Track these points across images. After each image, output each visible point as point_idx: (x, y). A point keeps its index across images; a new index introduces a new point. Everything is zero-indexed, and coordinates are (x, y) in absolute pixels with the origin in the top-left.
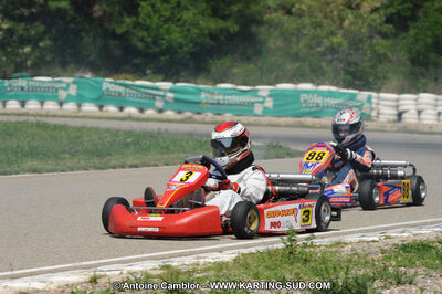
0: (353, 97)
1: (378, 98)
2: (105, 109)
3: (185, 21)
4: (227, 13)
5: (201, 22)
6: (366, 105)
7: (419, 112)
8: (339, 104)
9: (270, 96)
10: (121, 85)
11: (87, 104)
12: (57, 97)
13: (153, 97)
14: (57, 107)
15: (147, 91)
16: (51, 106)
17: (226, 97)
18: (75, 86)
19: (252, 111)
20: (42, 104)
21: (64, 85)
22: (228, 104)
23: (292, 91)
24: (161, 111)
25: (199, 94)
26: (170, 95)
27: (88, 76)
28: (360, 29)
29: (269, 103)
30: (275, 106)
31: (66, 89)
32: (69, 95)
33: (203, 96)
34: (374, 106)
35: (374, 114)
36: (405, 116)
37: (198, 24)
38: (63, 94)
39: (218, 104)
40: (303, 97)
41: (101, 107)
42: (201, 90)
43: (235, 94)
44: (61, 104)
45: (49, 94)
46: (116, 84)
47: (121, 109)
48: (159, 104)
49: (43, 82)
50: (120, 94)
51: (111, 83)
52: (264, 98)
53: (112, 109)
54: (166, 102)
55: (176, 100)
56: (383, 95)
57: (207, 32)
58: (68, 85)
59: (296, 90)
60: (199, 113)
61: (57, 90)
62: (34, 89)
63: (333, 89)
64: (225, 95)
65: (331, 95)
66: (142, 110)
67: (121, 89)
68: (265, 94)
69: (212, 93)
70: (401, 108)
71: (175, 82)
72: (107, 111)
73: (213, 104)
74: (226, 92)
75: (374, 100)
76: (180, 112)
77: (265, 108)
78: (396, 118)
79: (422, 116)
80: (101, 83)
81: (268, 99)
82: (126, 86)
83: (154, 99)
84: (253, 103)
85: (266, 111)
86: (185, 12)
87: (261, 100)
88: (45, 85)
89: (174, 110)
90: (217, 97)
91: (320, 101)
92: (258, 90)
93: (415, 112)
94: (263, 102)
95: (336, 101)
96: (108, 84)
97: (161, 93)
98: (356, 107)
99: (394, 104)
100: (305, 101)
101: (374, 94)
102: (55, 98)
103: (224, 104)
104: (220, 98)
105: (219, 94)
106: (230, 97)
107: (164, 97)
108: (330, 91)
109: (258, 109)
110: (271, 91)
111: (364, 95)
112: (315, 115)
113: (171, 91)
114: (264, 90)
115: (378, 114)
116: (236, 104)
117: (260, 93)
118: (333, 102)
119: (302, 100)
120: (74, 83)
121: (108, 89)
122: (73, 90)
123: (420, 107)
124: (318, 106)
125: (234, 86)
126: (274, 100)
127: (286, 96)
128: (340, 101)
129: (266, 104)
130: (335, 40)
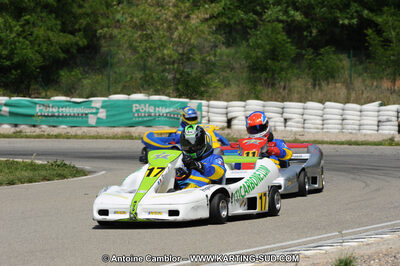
1: (208, 106)
3: (37, 36)
4: (77, 27)
5: (52, 38)
8: (170, 113)
9: (102, 107)
17: (61, 109)
19: (87, 122)
22: (63, 116)
23: (124, 101)
25: (35, 108)
26: (6, 109)
28: (190, 39)
29: (102, 114)
30: (107, 116)
33: (38, 110)
34: (204, 114)
35: (204, 121)
36: (234, 122)
37: (48, 40)
39: (53, 116)
40: (135, 107)
42: (36, 103)
43: (66, 107)
52: (97, 109)
54: (2, 116)
55: (11, 114)
56: (213, 103)
59: (128, 101)
60: (34, 126)
63: (164, 98)
64: (59, 107)
65: (163, 104)
68: (98, 105)
69: (48, 106)
70: (230, 115)
71: (10, 97)
73: (48, 116)
74: (60, 105)
75: (204, 108)
76: (16, 125)
77: (98, 118)
78: (226, 124)
81: (101, 110)
84: (86, 114)
85: (100, 122)
86: (36, 29)
87: (94, 111)
89: (10, 124)
90: (51, 110)
91: (151, 110)
92: (91, 101)
93: (243, 118)
94: (96, 113)
95: (167, 110)
99: (224, 111)
100: (138, 111)
101: (204, 102)
103: (58, 116)
104: (55, 110)
105: (53, 107)
106: (64, 109)
108: (160, 101)
109: (92, 120)
110: (104, 101)
111: (194, 103)
112: (147, 124)
113: (6, 105)
114: (97, 101)
115: (209, 121)
116: (74, 116)
117: (93, 105)
118: (164, 111)
119: (134, 109)
124: (150, 115)
125: (68, 99)
126: (107, 111)
127: (118, 106)
128: (172, 109)
129: (99, 115)
130: (165, 52)
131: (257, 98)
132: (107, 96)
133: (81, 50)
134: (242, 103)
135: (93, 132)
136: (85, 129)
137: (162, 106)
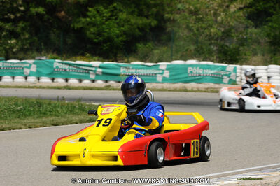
0: (224, 69)
1: (241, 69)
2: (55, 80)
3: (120, 19)
4: (150, 13)
5: (132, 20)
6: (233, 74)
7: (269, 78)
8: (214, 74)
9: (167, 69)
10: (66, 64)
11: (43, 77)
12: (23, 73)
13: (88, 72)
14: (24, 80)
15: (84, 67)
16: (19, 80)
17: (138, 71)
18: (35, 66)
19: (155, 79)
20: (13, 78)
21: (28, 65)
23: (182, 65)
24: (93, 81)
25: (119, 69)
26: (100, 70)
27: (44, 58)
28: (229, 22)
29: (167, 74)
30: (170, 76)
31: (29, 68)
32: (31, 71)
33: (122, 71)
34: (238, 74)
35: (238, 79)
37: (129, 21)
38: (27, 71)
40: (190, 69)
41: (53, 79)
42: (120, 66)
43: (144, 69)
44: (26, 78)
45: (18, 71)
46: (63, 63)
47: (67, 80)
48: (92, 77)
49: (14, 63)
50: (65, 70)
51: (59, 62)
52: (163, 70)
53: (60, 81)
54: (97, 75)
55: (104, 73)
56: (244, 67)
57: (135, 26)
58: (31, 65)
59: (185, 65)
60: (119, 82)
61: (23, 68)
62: (7, 68)
63: (210, 63)
64: (136, 69)
65: (209, 67)
66: (81, 81)
67: (67, 67)
68: (164, 68)
69: (129, 68)
71: (103, 61)
72: (57, 82)
74: (137, 67)
75: (238, 71)
76: (107, 81)
77: (164, 77)
79: (271, 81)
80: (53, 63)
81: (166, 71)
82: (70, 65)
83: (88, 73)
84: (156, 74)
85: (165, 80)
86: (121, 13)
87: (161, 72)
88: (15, 65)
89: (103, 80)
90: (131, 71)
91: (201, 71)
92: (159, 65)
93: (266, 78)
94: (162, 74)
95: (212, 72)
96: (58, 64)
97: (93, 69)
98: (226, 75)
100: (191, 72)
101: (238, 66)
102: (22, 74)
104: (133, 71)
105: (132, 69)
106: (140, 71)
107: (95, 71)
108: (208, 65)
109: (159, 78)
110: (168, 65)
111: (230, 67)
112: (198, 81)
113: (100, 67)
114: (163, 65)
115: (241, 80)
116: (147, 75)
117: (160, 68)
118: (210, 72)
119: (189, 71)
120: (34, 63)
121: (57, 67)
122: (34, 68)
123: (270, 75)
124: (200, 75)
125: (143, 63)
126: (170, 72)
127: (178, 69)
128: (215, 71)
129: (164, 75)
130: (212, 30)
131: (276, 64)
132: (170, 62)
133: (152, 29)
134: (265, 67)
135: (160, 86)
136: (154, 85)
137: (208, 69)
